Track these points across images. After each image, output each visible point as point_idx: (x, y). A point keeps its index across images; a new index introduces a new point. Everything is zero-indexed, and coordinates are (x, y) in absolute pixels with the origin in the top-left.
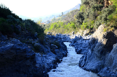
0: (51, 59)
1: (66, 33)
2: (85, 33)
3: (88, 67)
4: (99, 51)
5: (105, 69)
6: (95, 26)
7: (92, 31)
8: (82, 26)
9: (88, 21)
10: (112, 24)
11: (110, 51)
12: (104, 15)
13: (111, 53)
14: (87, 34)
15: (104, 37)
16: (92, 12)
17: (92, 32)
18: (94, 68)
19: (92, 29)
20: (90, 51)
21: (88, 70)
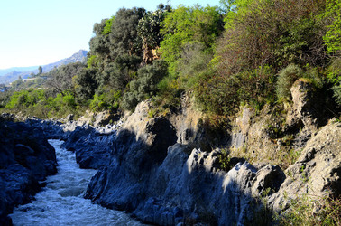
0: (18, 180)
1: (52, 118)
2: (99, 119)
3: (109, 199)
4: (136, 161)
5: (150, 201)
6: (123, 104)
7: (115, 116)
8: (92, 102)
9: (107, 92)
10: (166, 101)
11: (160, 161)
12: (143, 79)
13: (164, 166)
14: (104, 123)
15: (150, 129)
16: (117, 71)
17: (117, 118)
18: (123, 199)
19: (114, 110)
20: (115, 161)
21: (110, 207)
